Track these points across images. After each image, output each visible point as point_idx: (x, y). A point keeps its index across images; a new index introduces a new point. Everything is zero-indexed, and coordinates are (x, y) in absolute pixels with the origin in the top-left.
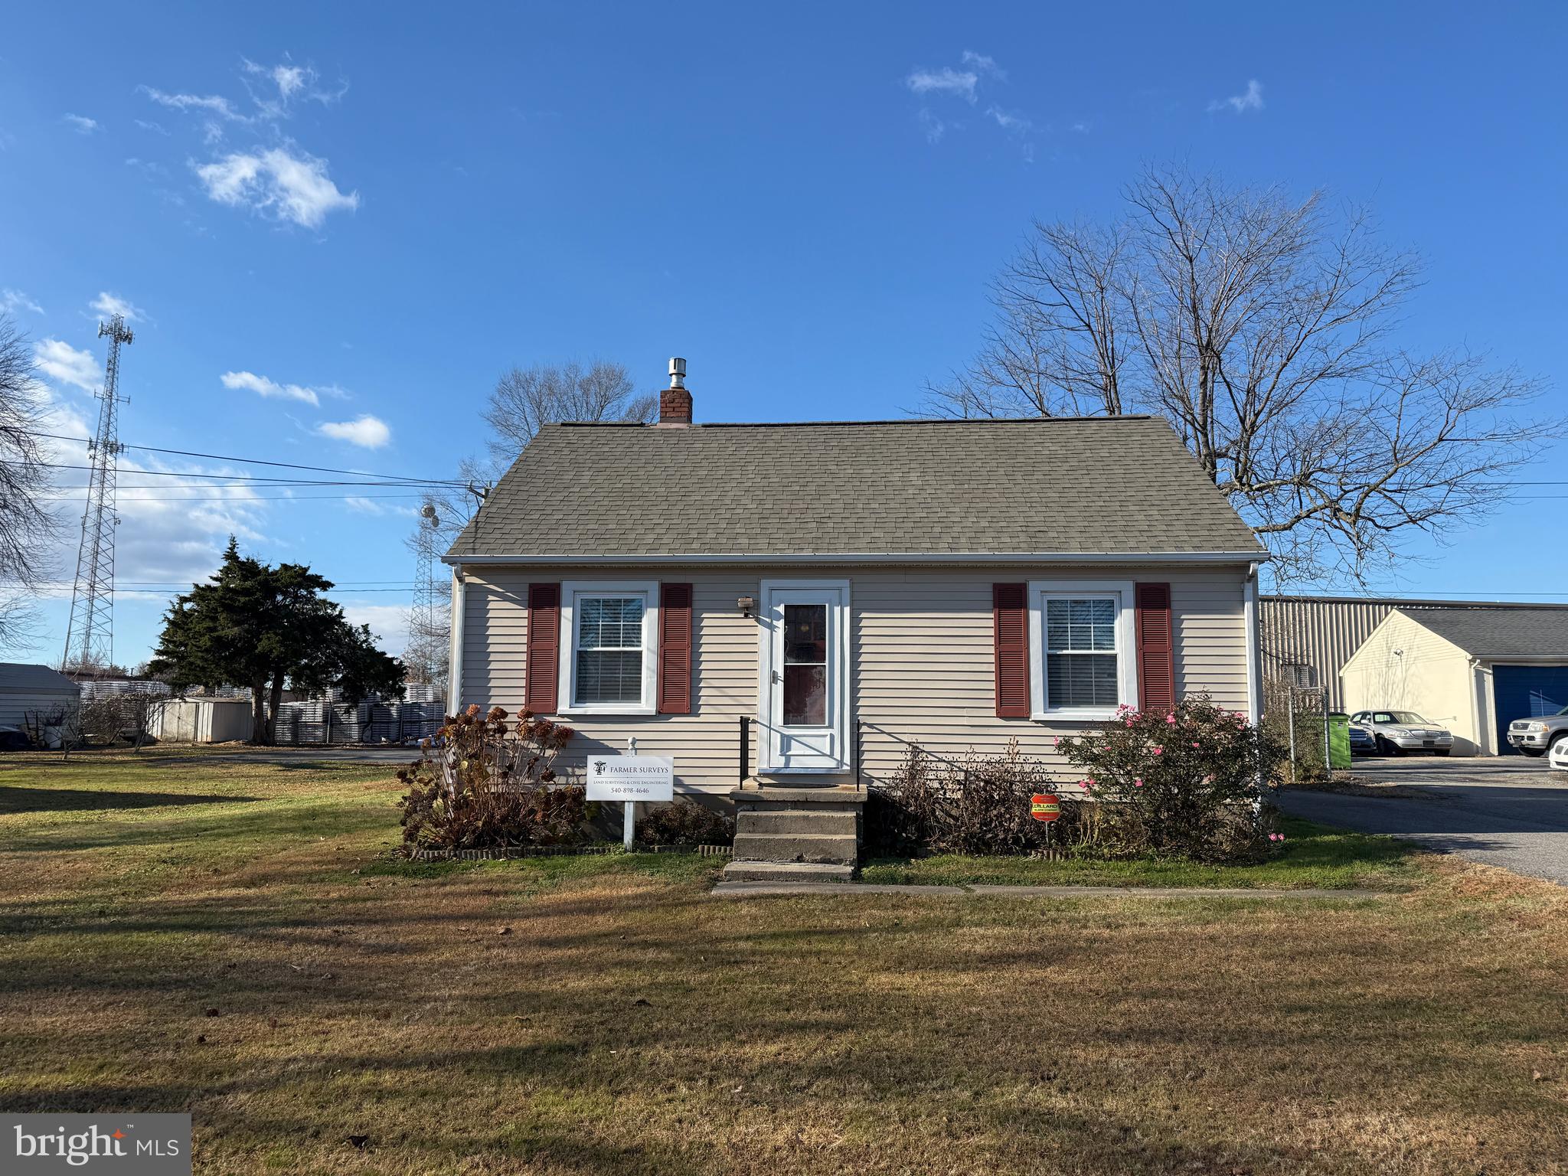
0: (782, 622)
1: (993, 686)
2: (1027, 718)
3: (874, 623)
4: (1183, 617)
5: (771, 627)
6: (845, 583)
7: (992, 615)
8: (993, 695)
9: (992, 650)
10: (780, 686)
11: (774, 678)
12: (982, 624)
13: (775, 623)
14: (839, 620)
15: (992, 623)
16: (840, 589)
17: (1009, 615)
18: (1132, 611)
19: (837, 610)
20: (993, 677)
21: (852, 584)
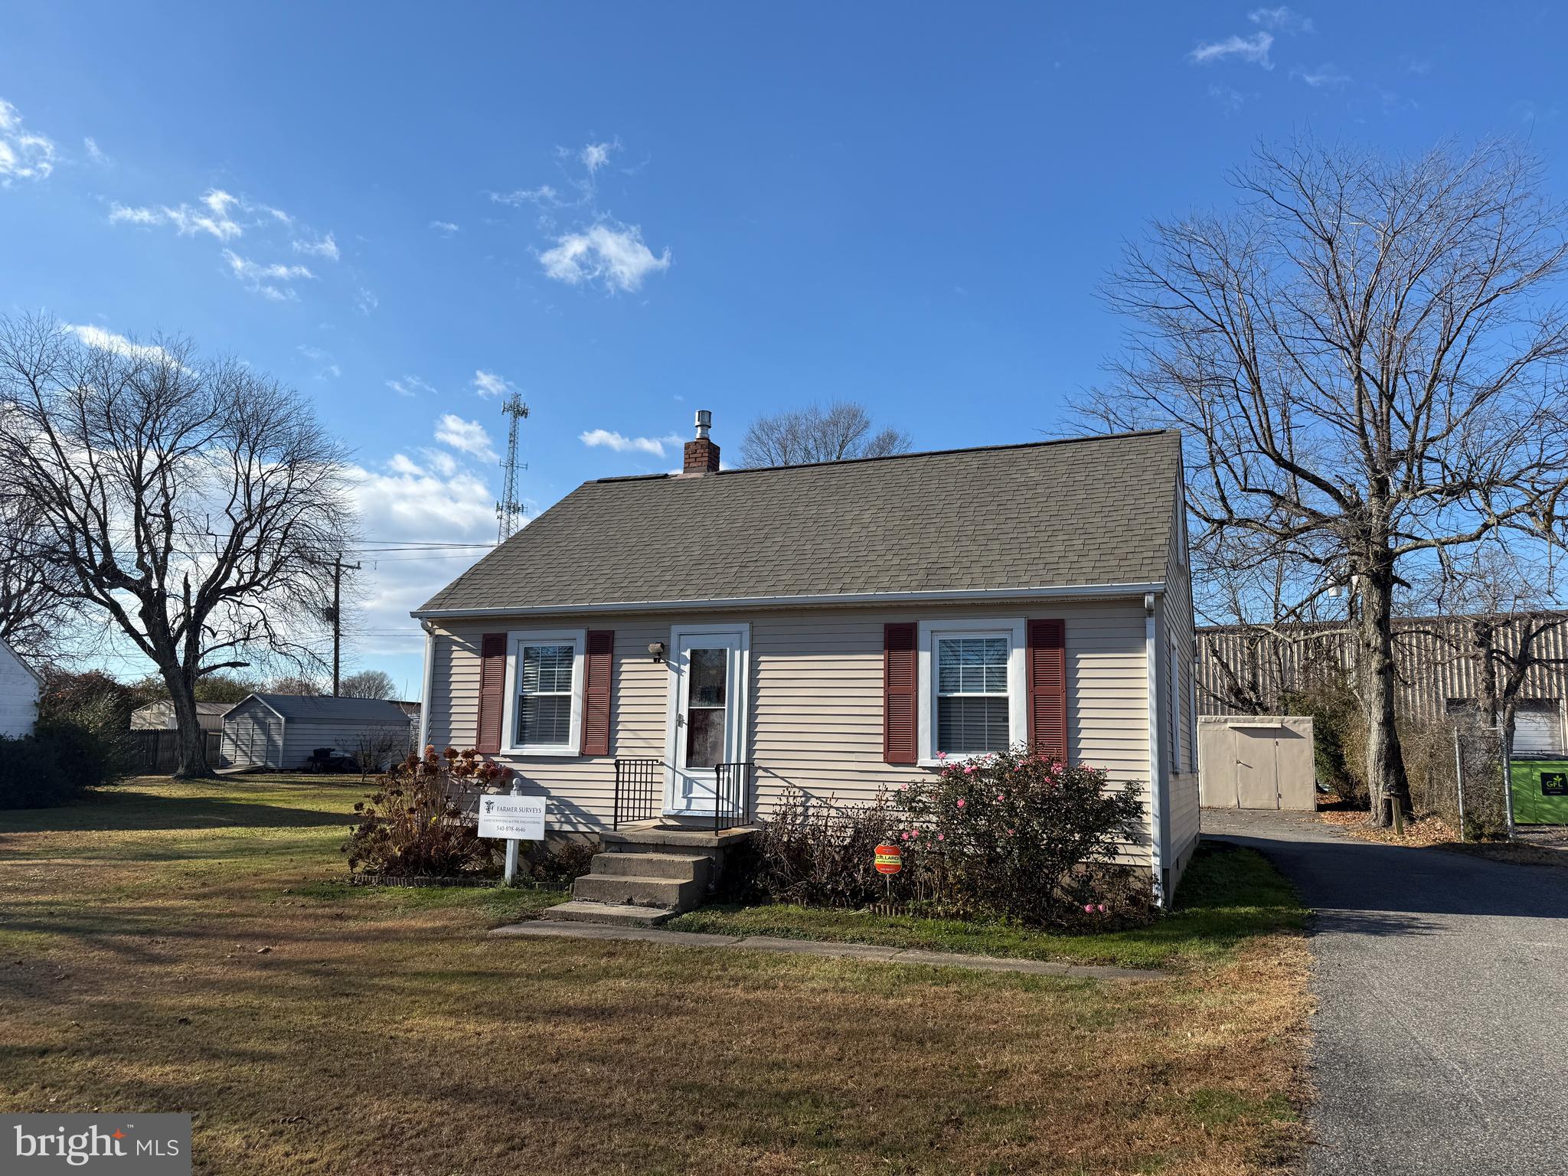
0: (688, 665)
1: (881, 730)
2: (914, 764)
3: (772, 667)
4: (1079, 656)
5: (679, 672)
6: (745, 627)
7: (882, 657)
8: (881, 739)
9: (881, 693)
10: (685, 728)
11: (679, 722)
12: (872, 666)
13: (682, 667)
14: (739, 663)
15: (881, 665)
16: (740, 633)
17: (899, 656)
18: (1023, 651)
19: (737, 653)
20: (881, 721)
21: (752, 628)
